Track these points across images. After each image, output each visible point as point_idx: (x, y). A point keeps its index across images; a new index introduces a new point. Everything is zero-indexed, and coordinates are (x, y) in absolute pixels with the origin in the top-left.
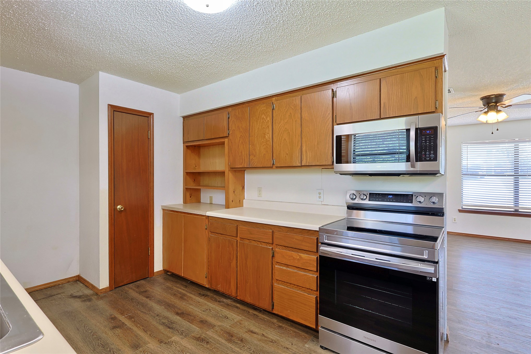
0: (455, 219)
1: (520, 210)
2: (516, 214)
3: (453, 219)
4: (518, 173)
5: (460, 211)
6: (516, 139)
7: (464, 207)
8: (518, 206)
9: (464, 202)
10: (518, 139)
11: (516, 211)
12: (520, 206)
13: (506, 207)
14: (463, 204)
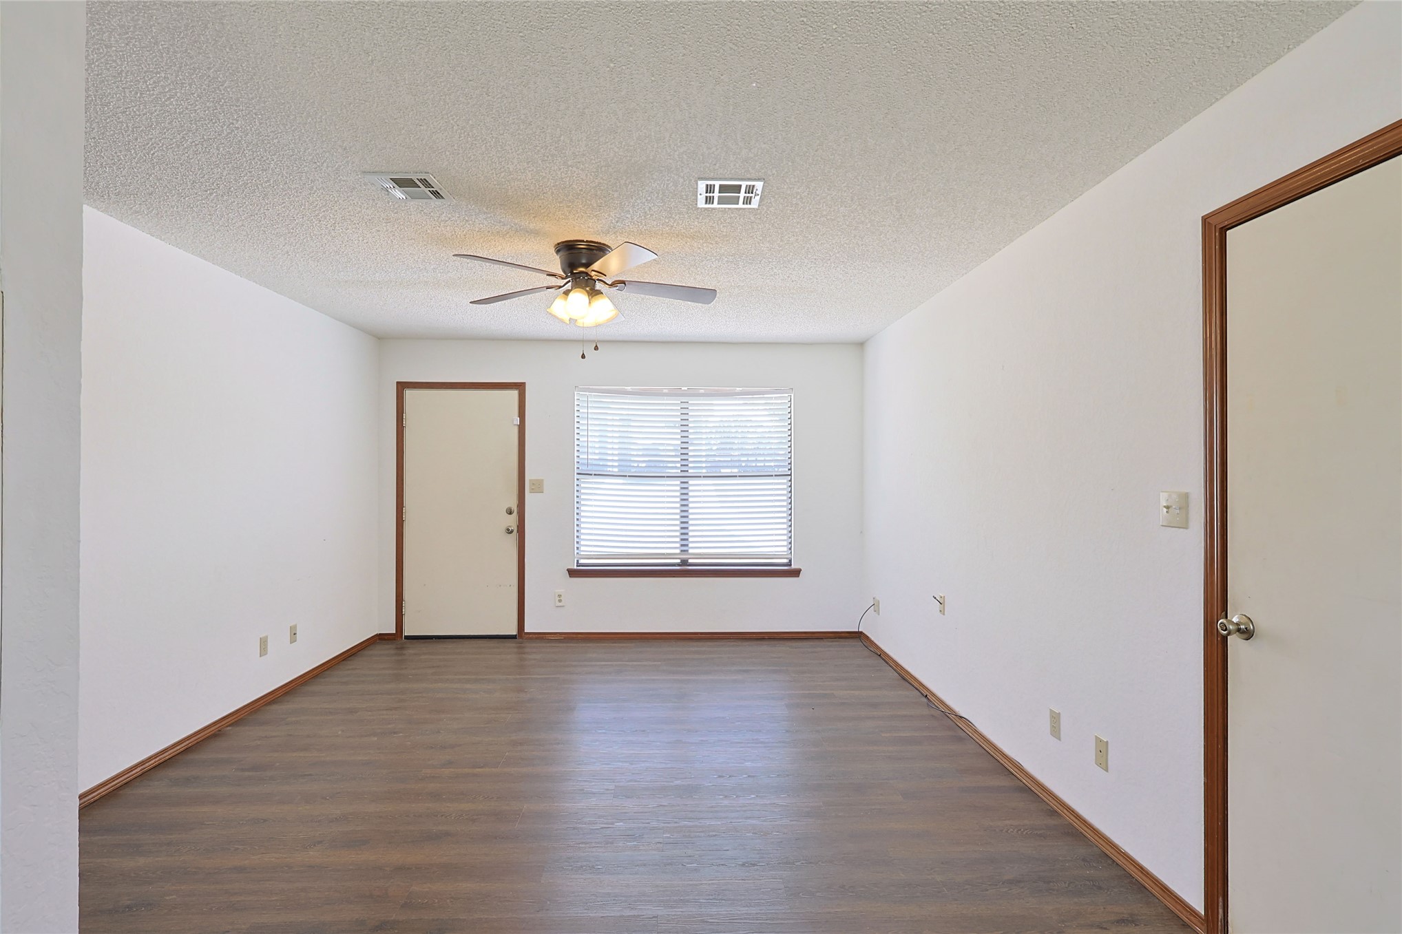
0: (560, 596)
1: (690, 561)
2: (684, 570)
3: (557, 595)
4: (687, 471)
5: (572, 573)
6: (683, 388)
7: (582, 561)
8: (687, 551)
9: (582, 548)
10: (686, 388)
11: (684, 562)
12: (691, 551)
13: (663, 554)
14: (582, 553)
